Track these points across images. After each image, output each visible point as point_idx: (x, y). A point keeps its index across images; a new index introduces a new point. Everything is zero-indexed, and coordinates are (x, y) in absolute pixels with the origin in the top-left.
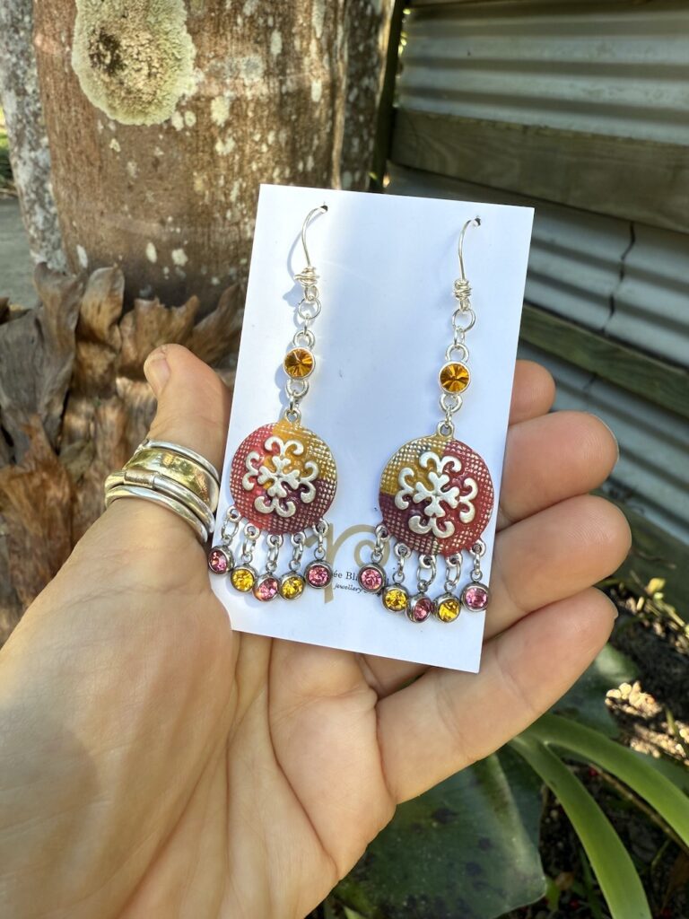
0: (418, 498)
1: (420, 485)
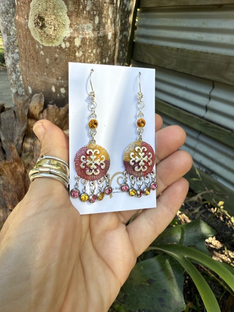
0: (137, 161)
1: (137, 157)
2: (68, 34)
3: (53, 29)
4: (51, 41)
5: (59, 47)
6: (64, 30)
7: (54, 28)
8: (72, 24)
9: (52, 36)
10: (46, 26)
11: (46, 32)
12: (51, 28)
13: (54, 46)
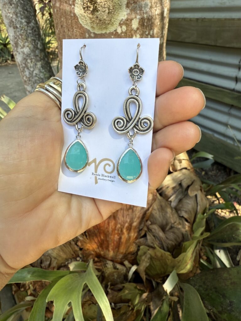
2: (125, 15)
3: (107, 11)
4: (105, 26)
5: (114, 33)
6: (120, 12)
7: (109, 11)
8: (129, 4)
9: (106, 20)
10: (99, 10)
11: (99, 16)
12: (104, 11)
13: (108, 32)
